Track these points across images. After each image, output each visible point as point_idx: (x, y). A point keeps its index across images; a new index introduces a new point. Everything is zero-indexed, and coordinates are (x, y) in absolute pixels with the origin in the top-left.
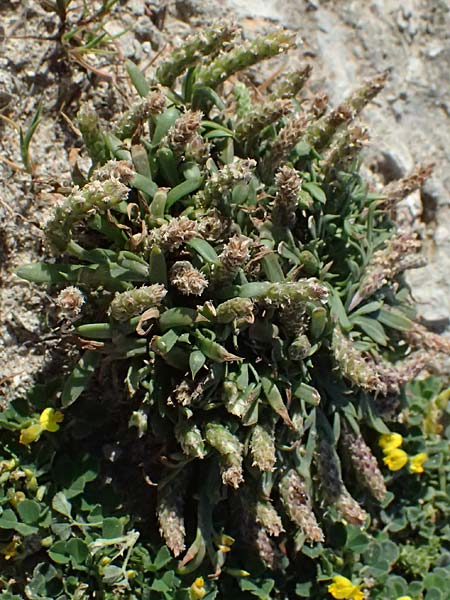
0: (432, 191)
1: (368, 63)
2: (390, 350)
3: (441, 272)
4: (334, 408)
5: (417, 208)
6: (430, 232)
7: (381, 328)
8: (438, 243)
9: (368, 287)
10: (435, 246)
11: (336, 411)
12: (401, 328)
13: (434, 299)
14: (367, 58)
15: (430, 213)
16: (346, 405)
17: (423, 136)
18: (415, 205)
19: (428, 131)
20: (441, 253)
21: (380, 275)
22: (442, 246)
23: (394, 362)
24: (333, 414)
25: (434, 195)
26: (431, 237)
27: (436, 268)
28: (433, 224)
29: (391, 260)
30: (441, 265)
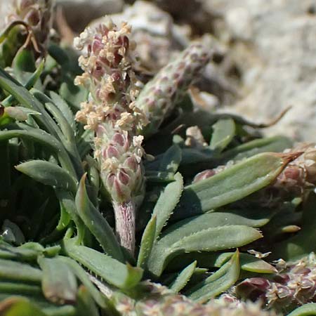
3: (289, 64)
5: (158, 20)
6: (225, 37)
8: (247, 35)
9: (117, 178)
10: (250, 44)
15: (200, 17)
18: (152, 20)
20: (264, 42)
22: (255, 33)
26: (233, 42)
27: (278, 65)
30: (281, 55)
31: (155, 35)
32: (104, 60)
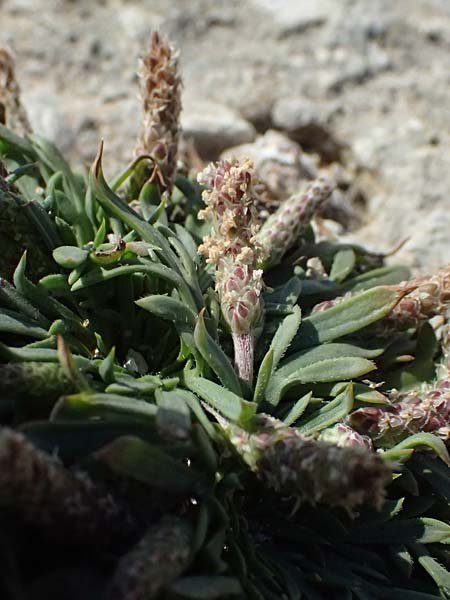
0: (299, 117)
1: (61, 68)
2: (403, 364)
3: (411, 193)
4: (405, 556)
7: (344, 347)
8: (372, 165)
9: (236, 311)
10: (375, 173)
11: (415, 556)
12: (377, 314)
13: (434, 231)
14: (55, 63)
15: (328, 147)
16: (420, 530)
17: (221, 74)
18: (282, 150)
19: (222, 63)
20: (389, 171)
21: (239, 273)
22: (380, 163)
23: (430, 376)
24: (418, 566)
25: (306, 119)
26: (359, 170)
28: (345, 154)
29: (232, 231)
30: (403, 185)
31: (284, 164)
32: (226, 195)
